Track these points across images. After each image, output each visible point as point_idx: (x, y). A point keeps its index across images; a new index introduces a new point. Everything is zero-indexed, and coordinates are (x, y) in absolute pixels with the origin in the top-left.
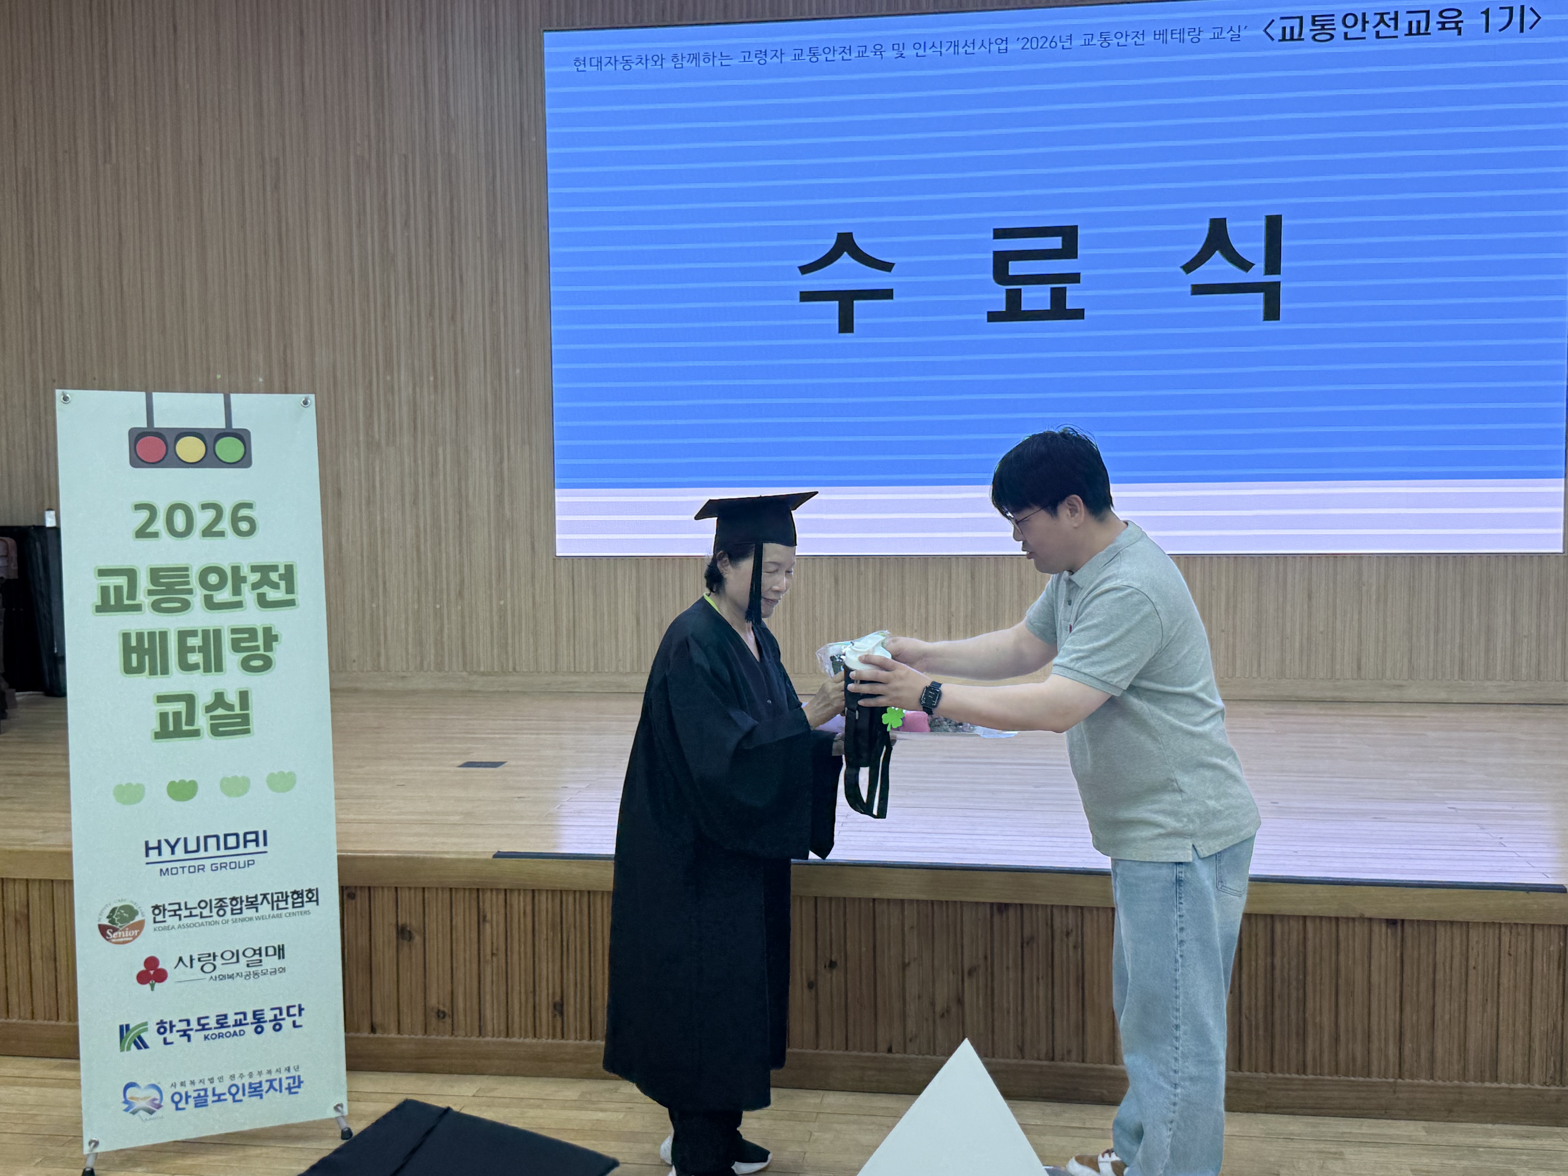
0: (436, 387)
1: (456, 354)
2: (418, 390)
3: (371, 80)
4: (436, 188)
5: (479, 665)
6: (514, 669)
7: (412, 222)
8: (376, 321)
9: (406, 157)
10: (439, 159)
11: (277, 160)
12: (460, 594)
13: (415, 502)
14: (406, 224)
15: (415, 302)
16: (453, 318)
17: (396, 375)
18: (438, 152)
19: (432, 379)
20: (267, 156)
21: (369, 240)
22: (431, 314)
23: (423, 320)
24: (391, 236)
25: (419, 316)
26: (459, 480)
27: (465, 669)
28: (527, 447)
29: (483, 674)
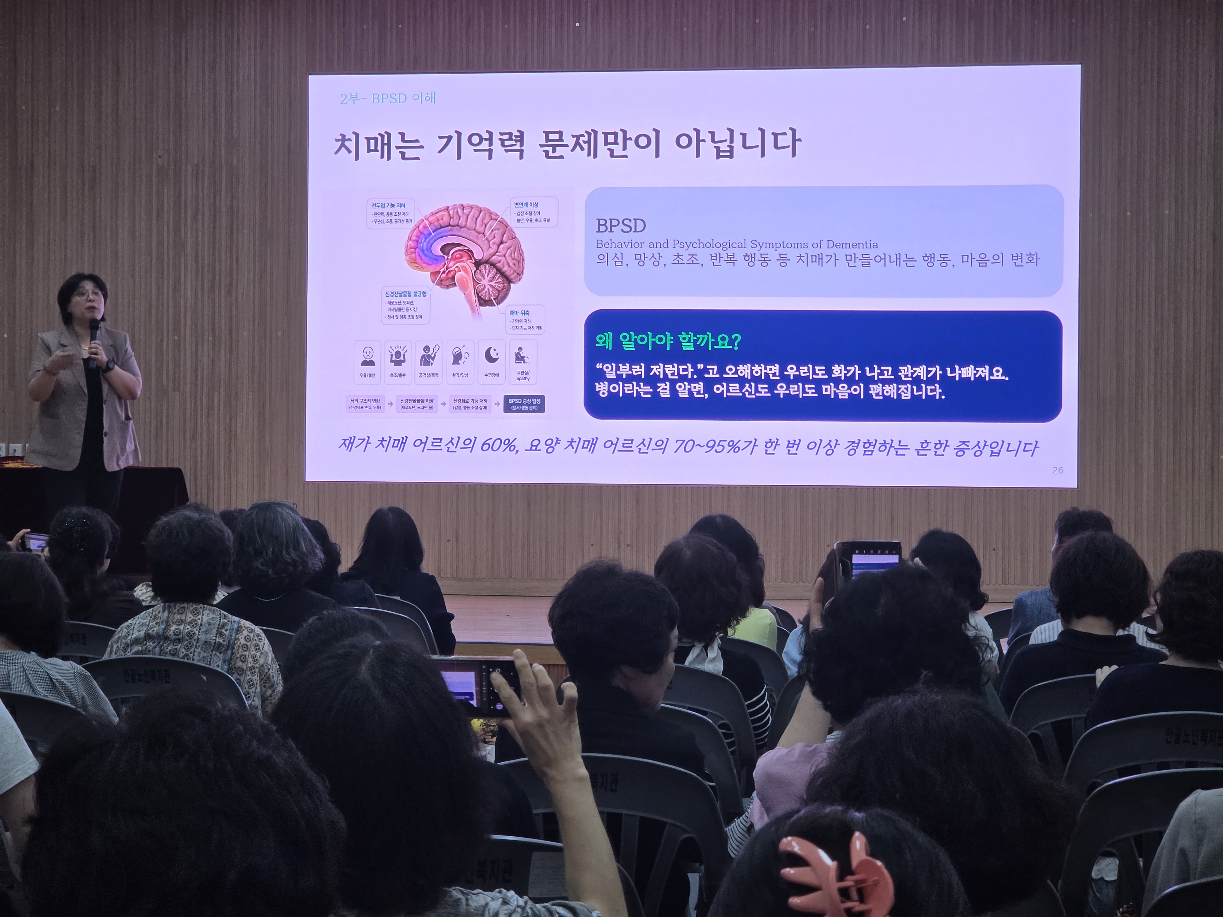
0: (214, 345)
1: (231, 319)
2: (200, 347)
3: (172, 108)
4: (220, 190)
7: (200, 217)
8: (168, 293)
9: (197, 167)
10: (224, 169)
11: (94, 166)
13: (194, 438)
14: (195, 219)
15: (200, 278)
16: (229, 292)
17: (182, 334)
18: (223, 164)
19: (211, 339)
20: (86, 164)
21: (165, 230)
22: (212, 288)
23: (206, 294)
24: (183, 228)
25: (203, 289)
26: (230, 419)
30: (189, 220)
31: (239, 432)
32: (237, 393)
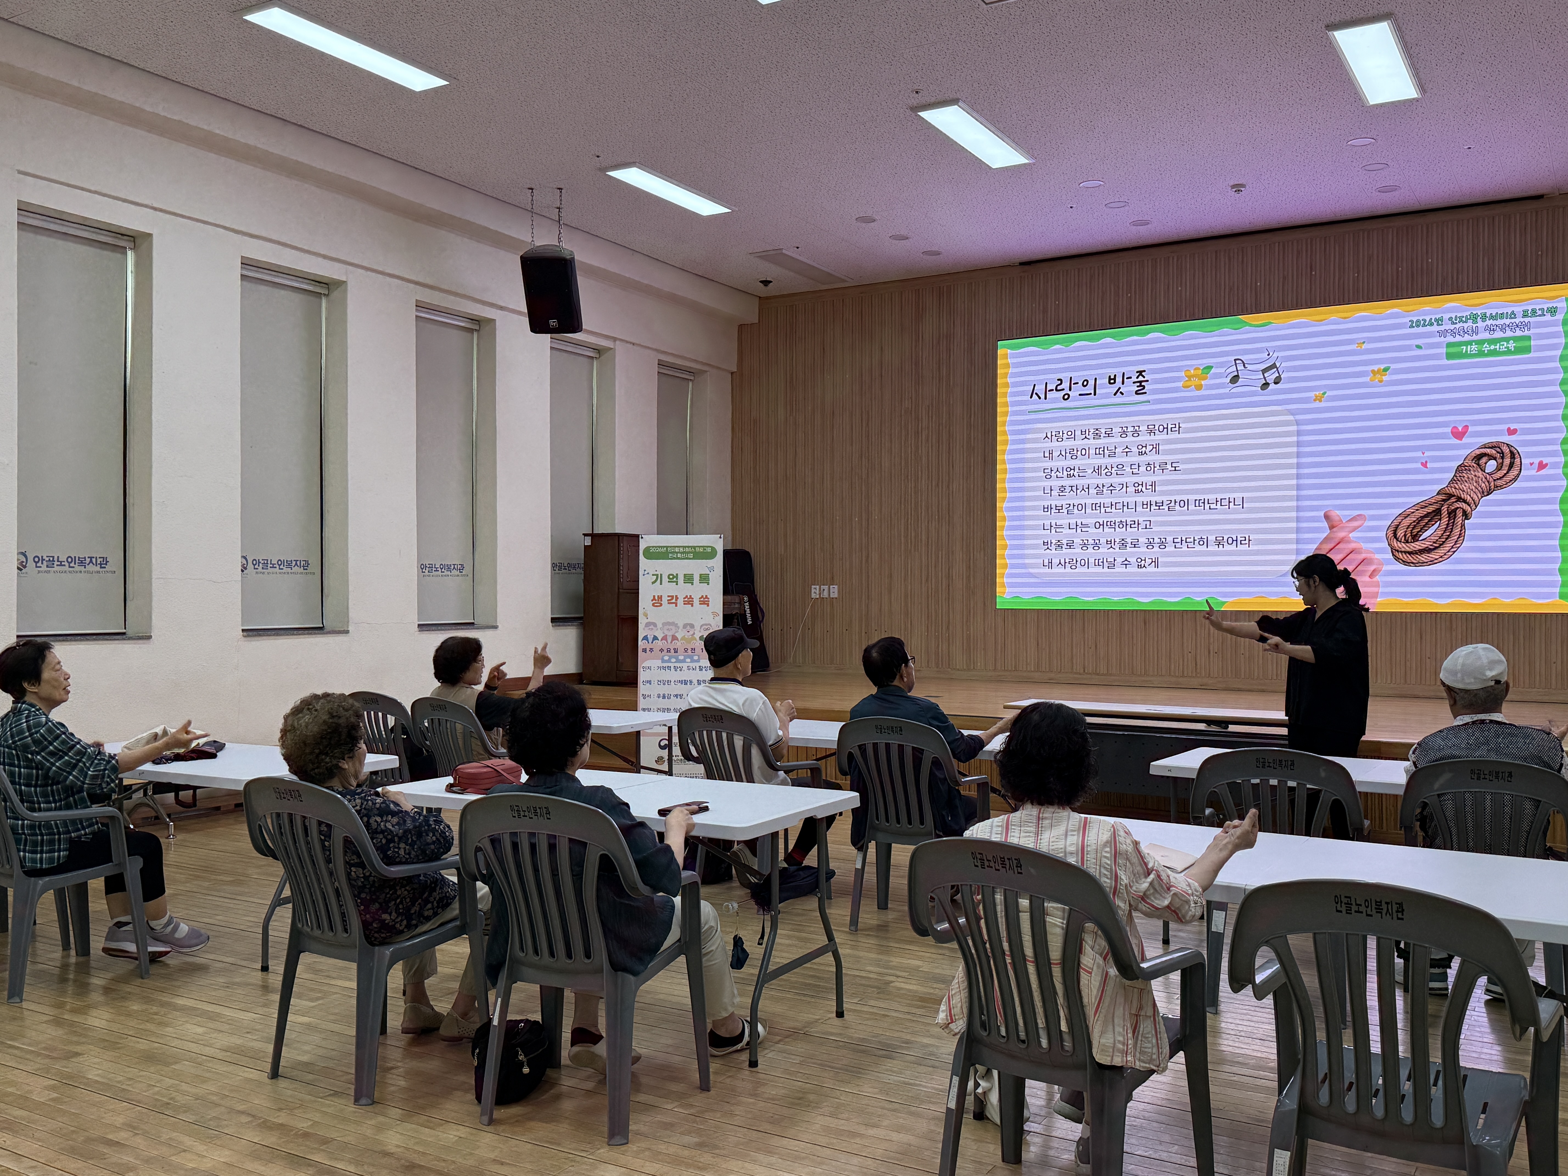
0: (939, 521)
1: (949, 504)
2: (930, 523)
4: (942, 422)
5: (956, 666)
6: (974, 668)
8: (911, 489)
9: (929, 406)
11: (868, 412)
12: (948, 628)
13: (927, 580)
14: (927, 442)
16: (948, 487)
17: (920, 516)
18: (944, 403)
19: (937, 517)
20: (864, 410)
21: (910, 449)
22: (937, 485)
23: (934, 488)
24: (920, 446)
25: (932, 486)
26: (949, 570)
27: (949, 668)
28: (982, 553)
29: (958, 670)
30: (924, 441)
31: (954, 577)
32: (953, 552)
